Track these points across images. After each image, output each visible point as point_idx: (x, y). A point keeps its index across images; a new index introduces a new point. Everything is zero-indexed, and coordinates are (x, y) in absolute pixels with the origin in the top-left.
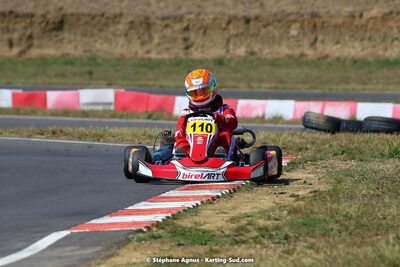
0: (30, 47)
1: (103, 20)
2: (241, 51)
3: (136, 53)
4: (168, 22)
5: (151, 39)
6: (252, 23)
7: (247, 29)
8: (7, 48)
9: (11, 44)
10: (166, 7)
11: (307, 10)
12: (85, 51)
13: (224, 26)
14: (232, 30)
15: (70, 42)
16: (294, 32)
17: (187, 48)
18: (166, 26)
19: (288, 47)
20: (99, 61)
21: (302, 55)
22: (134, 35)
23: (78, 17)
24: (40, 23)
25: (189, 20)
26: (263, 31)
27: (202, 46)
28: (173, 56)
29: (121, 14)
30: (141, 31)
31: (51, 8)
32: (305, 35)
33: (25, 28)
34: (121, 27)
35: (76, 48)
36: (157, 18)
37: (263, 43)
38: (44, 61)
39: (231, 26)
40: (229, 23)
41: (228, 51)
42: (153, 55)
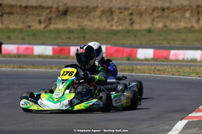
0: (50, 23)
1: (88, 10)
2: (160, 25)
3: (105, 26)
4: (121, 10)
5: (113, 19)
6: (166, 11)
7: (163, 14)
8: (38, 24)
9: (40, 22)
10: (121, 3)
11: (194, 4)
12: (79, 26)
13: (151, 12)
14: (155, 14)
15: (71, 21)
16: (188, 15)
17: (132, 24)
18: (121, 13)
19: (185, 23)
20: (86, 31)
21: (192, 27)
22: (104, 17)
23: (75, 8)
24: (55, 12)
25: (133, 10)
26: (171, 15)
27: (140, 23)
28: (124, 28)
29: (97, 7)
30: (108, 15)
31: (61, 4)
32: (193, 16)
33: (48, 14)
34: (98, 13)
35: (74, 24)
36: (116, 8)
37: (171, 21)
38: (58, 31)
39: (155, 12)
40: (153, 10)
41: (153, 25)
42: (114, 28)
